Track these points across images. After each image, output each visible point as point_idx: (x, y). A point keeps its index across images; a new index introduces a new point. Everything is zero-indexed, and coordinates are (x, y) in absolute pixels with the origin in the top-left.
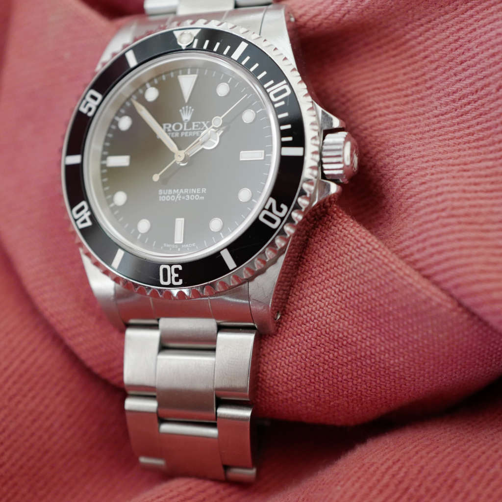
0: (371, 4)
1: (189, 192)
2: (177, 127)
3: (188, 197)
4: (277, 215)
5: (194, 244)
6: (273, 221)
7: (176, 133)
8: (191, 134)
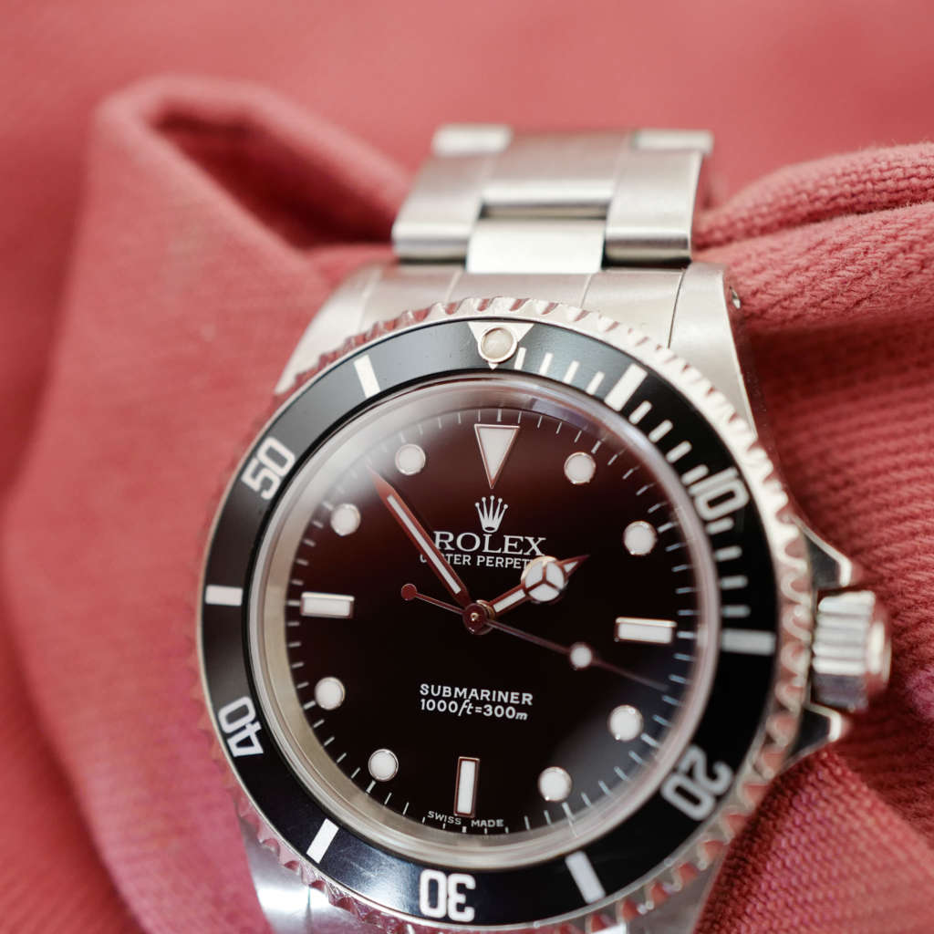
0: (927, 286)
1: (491, 697)
2: (468, 542)
3: (490, 710)
4: (704, 788)
5: (499, 823)
6: (697, 802)
7: (464, 556)
8: (499, 562)
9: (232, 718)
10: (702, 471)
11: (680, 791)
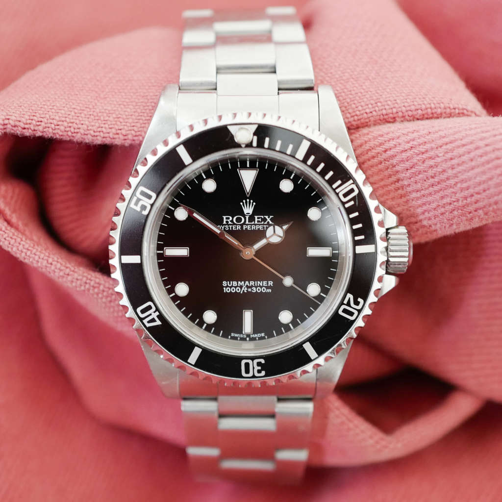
1: (255, 284)
3: (255, 290)
4: (354, 308)
5: (263, 335)
6: (351, 314)
7: (238, 226)
8: (253, 227)
9: (144, 311)
10: (339, 182)
11: (345, 311)
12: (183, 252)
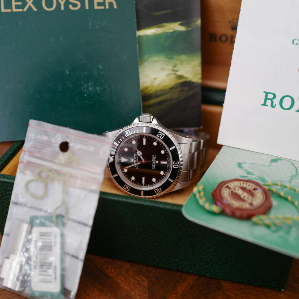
1: (153, 160)
4: (161, 135)
5: (168, 159)
6: (163, 135)
8: (137, 159)
9: (157, 192)
10: (125, 135)
11: (162, 137)
12: (143, 179)
